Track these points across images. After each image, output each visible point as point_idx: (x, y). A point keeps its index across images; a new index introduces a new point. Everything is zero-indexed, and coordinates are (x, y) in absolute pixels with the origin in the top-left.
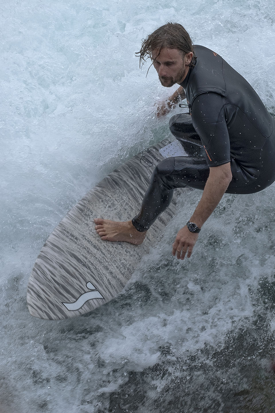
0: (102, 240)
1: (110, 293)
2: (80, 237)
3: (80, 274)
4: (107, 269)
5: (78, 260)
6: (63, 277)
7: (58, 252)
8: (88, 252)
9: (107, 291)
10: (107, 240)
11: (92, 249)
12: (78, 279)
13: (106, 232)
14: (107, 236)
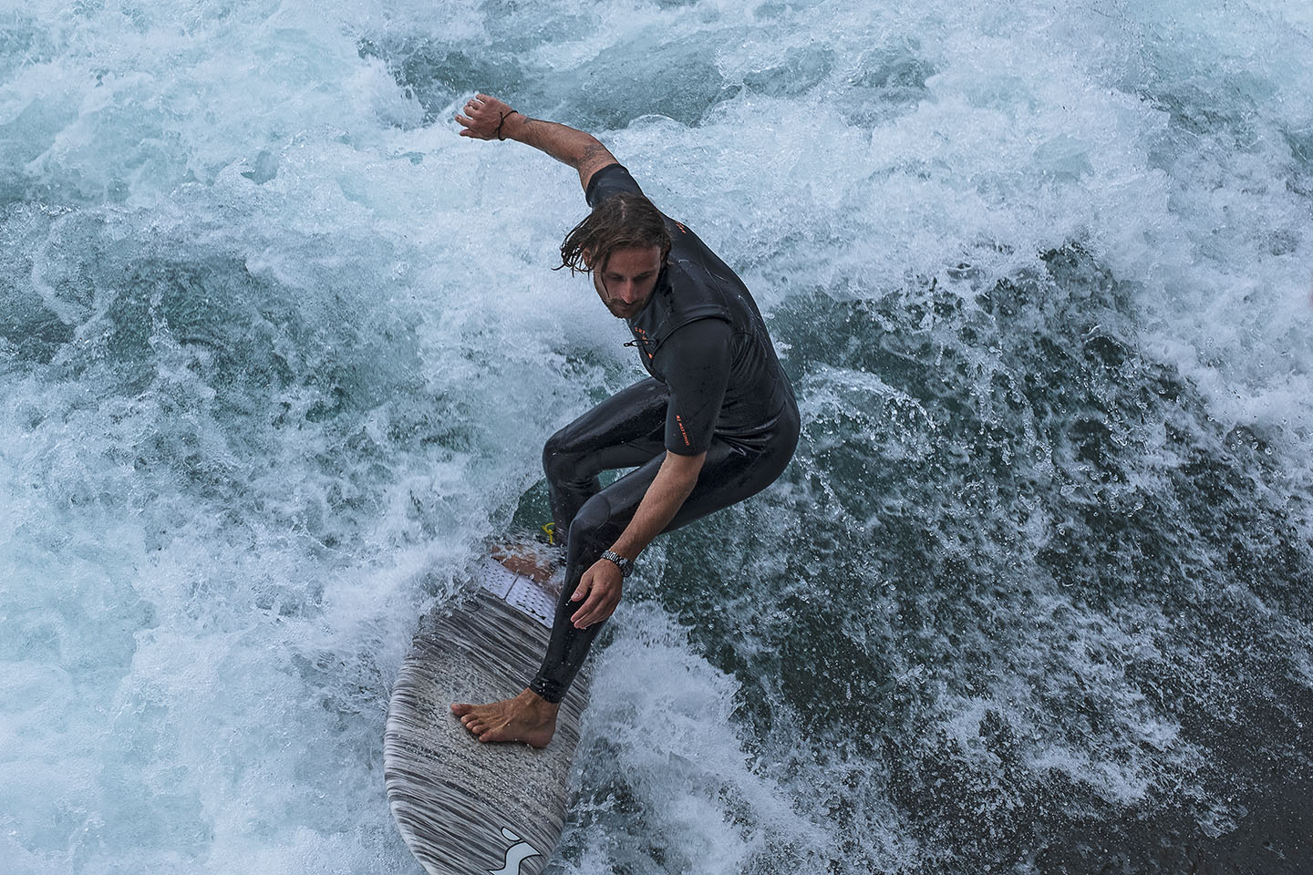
0: (483, 743)
1: (544, 842)
2: (440, 750)
3: (482, 816)
4: (517, 800)
5: (462, 791)
6: (456, 824)
7: (422, 784)
8: (469, 774)
9: (539, 841)
10: (491, 742)
11: (472, 768)
12: (484, 826)
13: (486, 725)
14: (490, 731)
